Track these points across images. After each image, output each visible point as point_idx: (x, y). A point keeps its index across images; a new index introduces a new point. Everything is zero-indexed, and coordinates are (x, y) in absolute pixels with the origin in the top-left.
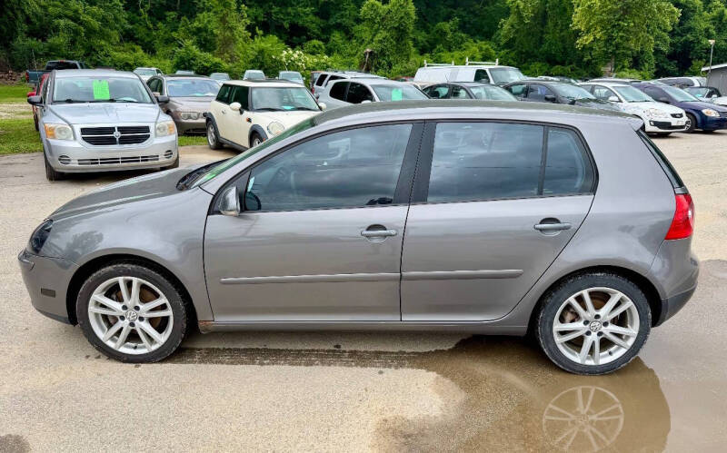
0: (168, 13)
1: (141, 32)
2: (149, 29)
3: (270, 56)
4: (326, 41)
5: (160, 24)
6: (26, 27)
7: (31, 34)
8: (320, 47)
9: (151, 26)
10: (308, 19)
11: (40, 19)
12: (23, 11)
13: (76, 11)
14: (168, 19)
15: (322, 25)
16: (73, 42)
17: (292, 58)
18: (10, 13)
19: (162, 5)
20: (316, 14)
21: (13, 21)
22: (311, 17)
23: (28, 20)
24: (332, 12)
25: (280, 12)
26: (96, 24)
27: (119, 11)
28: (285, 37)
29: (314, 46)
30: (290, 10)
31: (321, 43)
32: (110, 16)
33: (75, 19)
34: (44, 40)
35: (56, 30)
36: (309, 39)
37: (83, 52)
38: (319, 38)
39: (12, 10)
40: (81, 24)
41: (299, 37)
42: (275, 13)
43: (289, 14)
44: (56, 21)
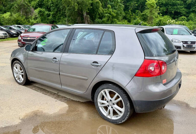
0: (136, 11)
1: (128, 16)
2: (131, 15)
3: (163, 22)
4: (187, 17)
5: (134, 14)
6: (98, 16)
7: (99, 18)
8: (185, 18)
9: (131, 14)
10: (182, 10)
11: (102, 14)
12: (98, 12)
13: (110, 11)
14: (136, 12)
15: (187, 11)
16: (108, 20)
17: (171, 22)
18: (95, 13)
19: (135, 8)
20: (185, 8)
21: (96, 15)
22: (183, 9)
23: (99, 15)
24: (192, 7)
25: (172, 8)
26: (115, 15)
27: (122, 11)
28: (172, 16)
29: (182, 18)
30: (175, 7)
31: (185, 17)
32: (119, 12)
33: (110, 14)
34: (102, 19)
35: (105, 17)
36: (181, 16)
37: (110, 22)
38: (185, 16)
39: (96, 12)
40: (111, 15)
41: (178, 16)
42: (170, 8)
43: (175, 8)
44: (105, 14)
